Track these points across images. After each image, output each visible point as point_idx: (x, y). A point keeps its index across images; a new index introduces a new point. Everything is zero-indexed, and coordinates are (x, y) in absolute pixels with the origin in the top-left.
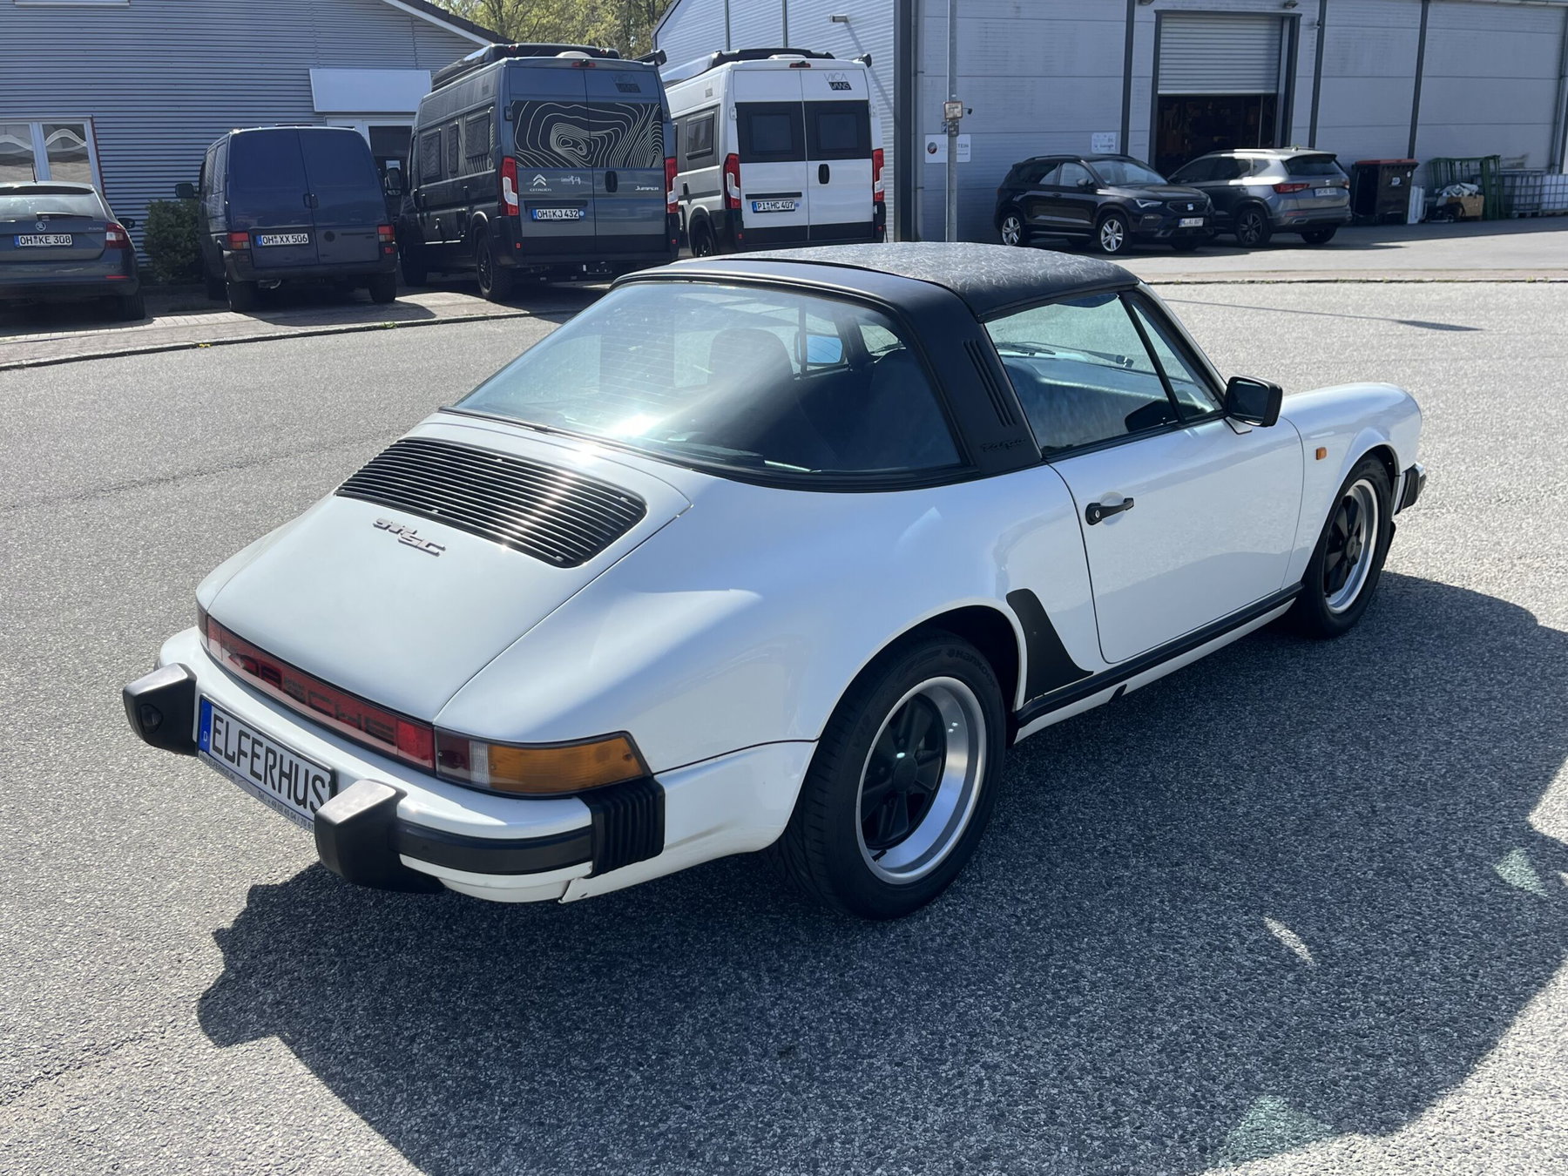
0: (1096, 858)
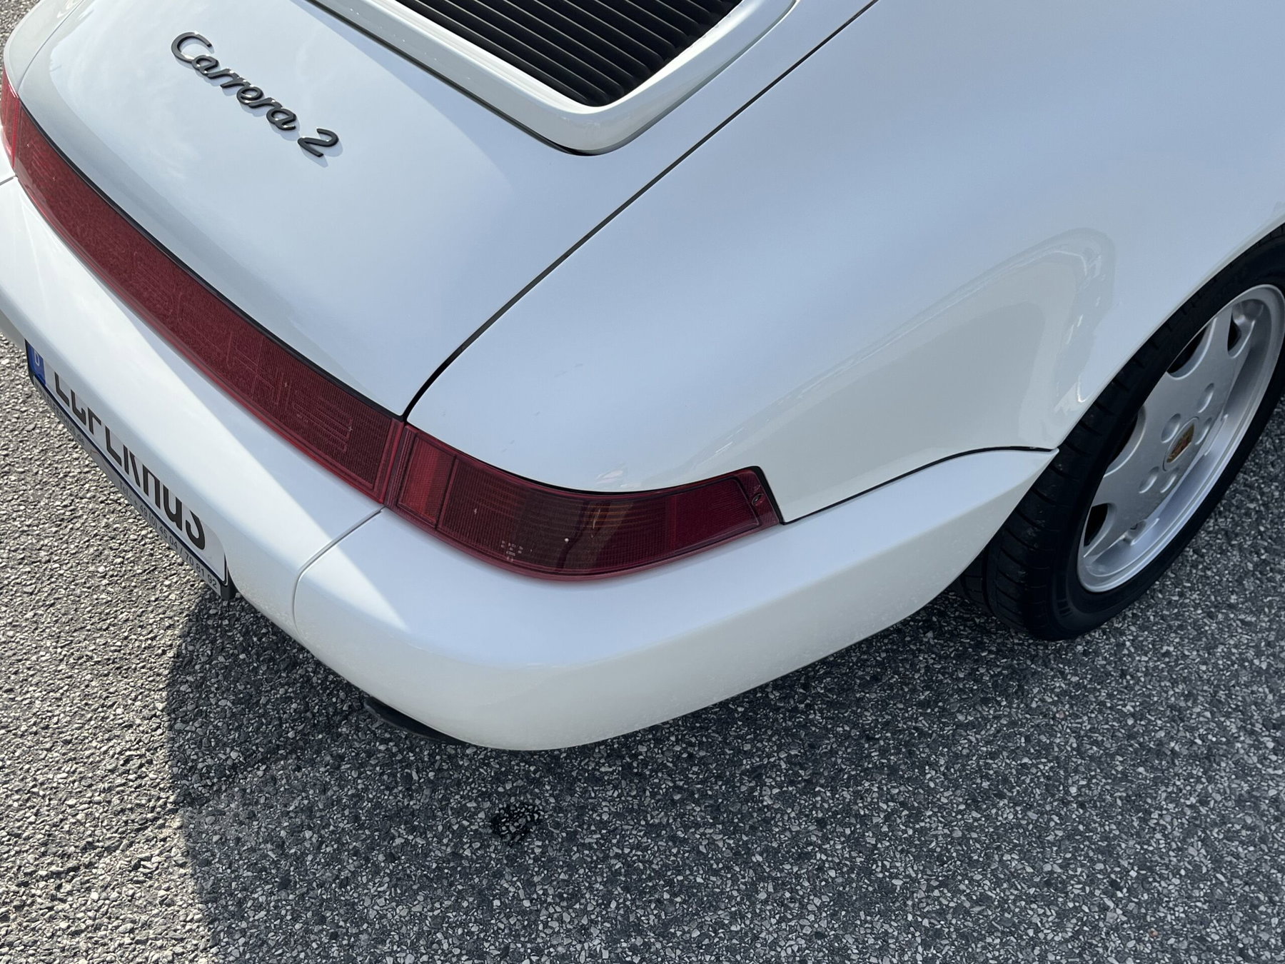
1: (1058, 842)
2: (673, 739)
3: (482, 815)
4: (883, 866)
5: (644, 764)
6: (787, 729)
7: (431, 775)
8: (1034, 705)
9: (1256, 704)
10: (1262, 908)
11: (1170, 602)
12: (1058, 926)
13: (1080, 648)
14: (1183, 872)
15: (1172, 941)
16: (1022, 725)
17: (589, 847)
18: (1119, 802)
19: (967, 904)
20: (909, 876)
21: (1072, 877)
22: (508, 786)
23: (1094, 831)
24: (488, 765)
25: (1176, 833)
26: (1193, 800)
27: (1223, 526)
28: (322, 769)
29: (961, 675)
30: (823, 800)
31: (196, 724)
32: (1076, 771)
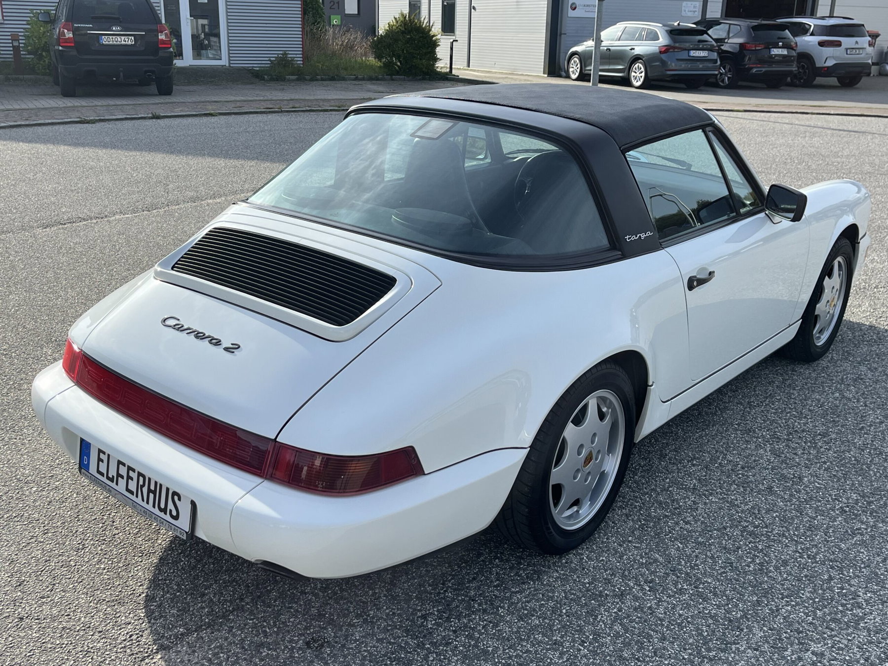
0: (838, 514)
1: (559, 629)
2: (385, 608)
3: (301, 642)
4: (483, 644)
5: (373, 618)
6: (436, 600)
7: (275, 629)
8: (545, 583)
9: (641, 575)
10: (646, 644)
11: (603, 542)
12: (560, 657)
13: (564, 561)
14: (612, 635)
15: (608, 658)
16: (540, 590)
17: (352, 648)
18: (584, 614)
19: (521, 654)
20: (495, 646)
21: (565, 641)
22: (312, 630)
23: (574, 624)
24: (301, 624)
25: (609, 622)
26: (615, 610)
27: (625, 512)
28: (224, 632)
29: (512, 575)
30: (455, 623)
31: (161, 620)
32: (565, 604)
